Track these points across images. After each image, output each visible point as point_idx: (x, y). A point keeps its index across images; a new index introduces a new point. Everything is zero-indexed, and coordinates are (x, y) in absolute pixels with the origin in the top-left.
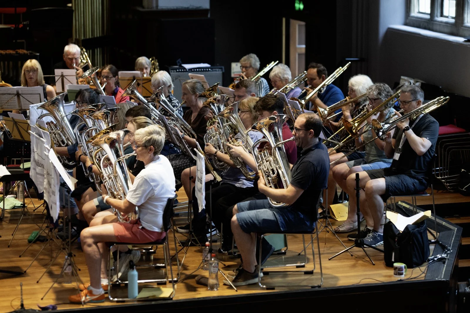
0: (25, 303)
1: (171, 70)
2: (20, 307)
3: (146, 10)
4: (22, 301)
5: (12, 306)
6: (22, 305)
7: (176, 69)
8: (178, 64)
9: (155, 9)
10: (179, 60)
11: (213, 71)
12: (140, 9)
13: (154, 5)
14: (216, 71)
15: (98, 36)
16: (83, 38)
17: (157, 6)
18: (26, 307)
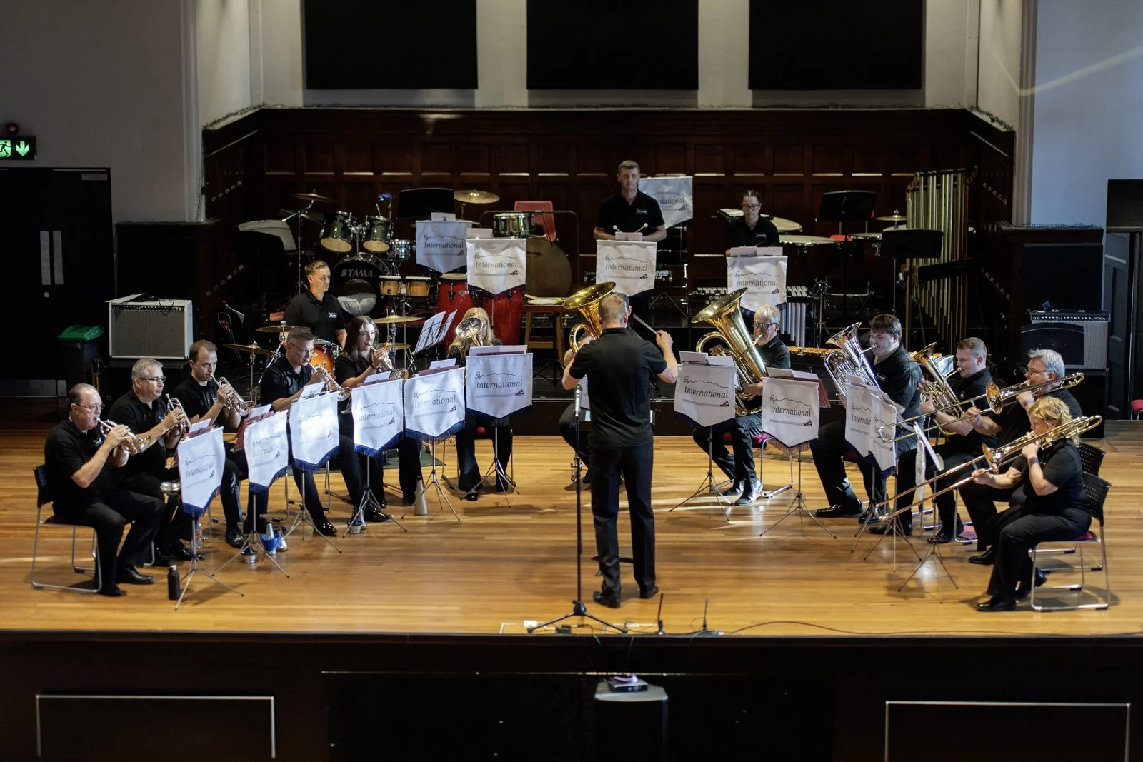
0: (708, 623)
1: (1033, 316)
2: (702, 629)
3: (1014, 228)
4: (705, 621)
5: (691, 626)
6: (705, 626)
7: (1040, 316)
8: (1045, 309)
9: (1025, 228)
10: (1047, 302)
11: (1094, 320)
12: (1004, 228)
13: (1025, 222)
14: (1099, 320)
15: (946, 261)
16: (921, 265)
17: (1029, 223)
18: (709, 628)
